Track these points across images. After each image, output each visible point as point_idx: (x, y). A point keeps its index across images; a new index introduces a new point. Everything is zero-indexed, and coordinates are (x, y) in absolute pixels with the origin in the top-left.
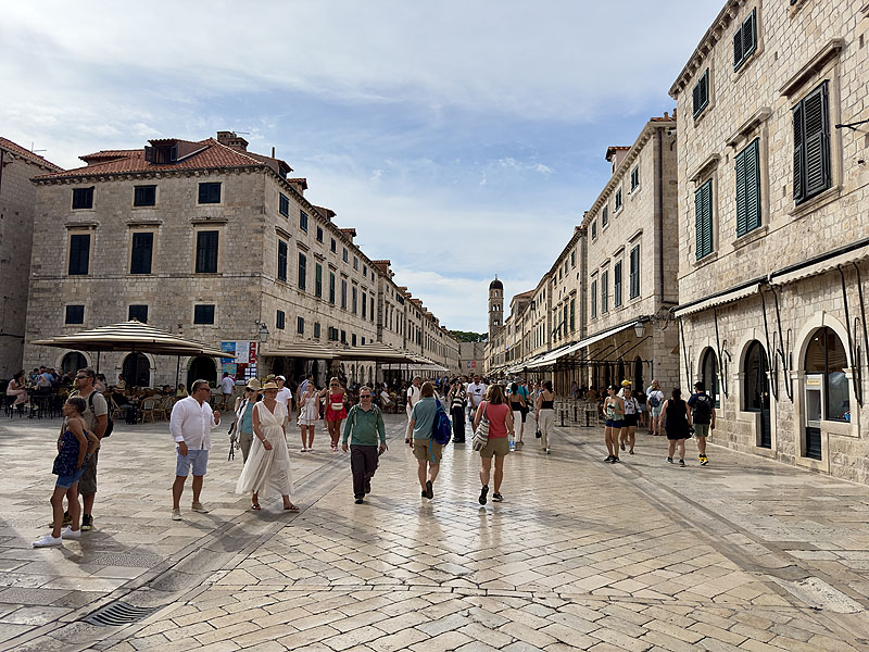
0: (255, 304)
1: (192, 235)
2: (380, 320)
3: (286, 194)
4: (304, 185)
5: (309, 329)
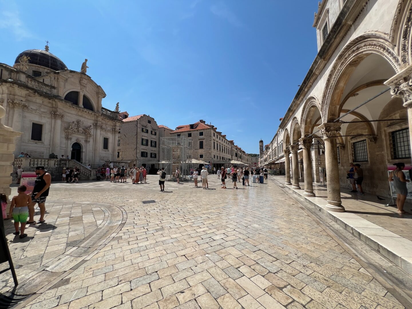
0: (210, 154)
1: (199, 142)
2: (232, 154)
3: (214, 132)
4: (216, 128)
5: (219, 158)
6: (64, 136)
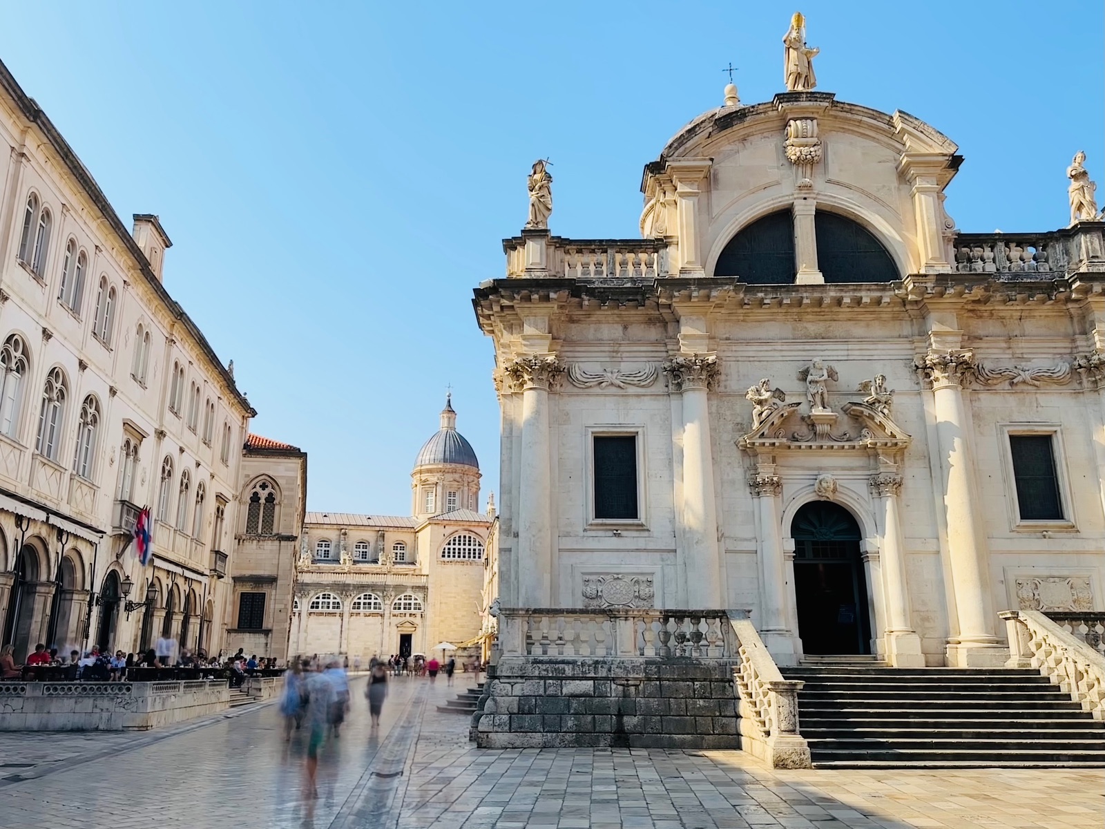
6: (737, 473)
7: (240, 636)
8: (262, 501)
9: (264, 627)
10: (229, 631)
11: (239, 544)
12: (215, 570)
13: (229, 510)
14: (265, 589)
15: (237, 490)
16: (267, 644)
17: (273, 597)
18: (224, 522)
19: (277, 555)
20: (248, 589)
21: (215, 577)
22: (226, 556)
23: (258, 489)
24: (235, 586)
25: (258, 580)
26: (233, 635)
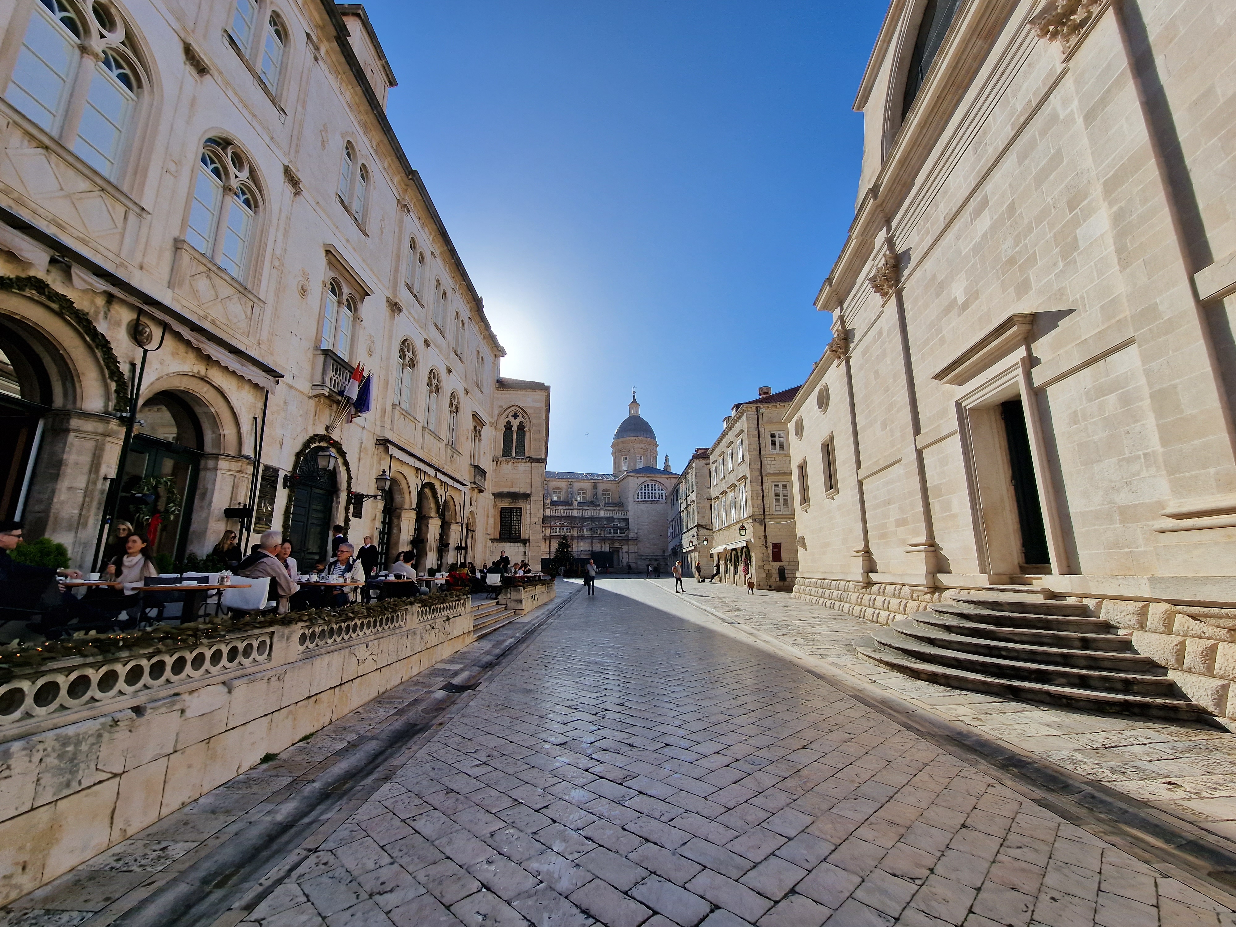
7: (502, 544)
8: (515, 429)
9: (522, 536)
10: (492, 541)
11: (497, 466)
12: (475, 483)
13: (487, 432)
14: (521, 505)
15: (492, 417)
16: (525, 552)
17: (528, 511)
18: (483, 443)
19: (530, 475)
20: (506, 504)
21: (476, 490)
22: (485, 473)
23: (510, 418)
24: (495, 502)
25: (514, 496)
26: (496, 544)
